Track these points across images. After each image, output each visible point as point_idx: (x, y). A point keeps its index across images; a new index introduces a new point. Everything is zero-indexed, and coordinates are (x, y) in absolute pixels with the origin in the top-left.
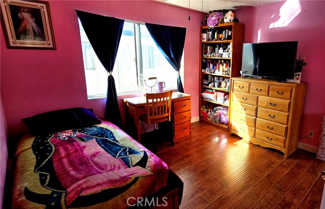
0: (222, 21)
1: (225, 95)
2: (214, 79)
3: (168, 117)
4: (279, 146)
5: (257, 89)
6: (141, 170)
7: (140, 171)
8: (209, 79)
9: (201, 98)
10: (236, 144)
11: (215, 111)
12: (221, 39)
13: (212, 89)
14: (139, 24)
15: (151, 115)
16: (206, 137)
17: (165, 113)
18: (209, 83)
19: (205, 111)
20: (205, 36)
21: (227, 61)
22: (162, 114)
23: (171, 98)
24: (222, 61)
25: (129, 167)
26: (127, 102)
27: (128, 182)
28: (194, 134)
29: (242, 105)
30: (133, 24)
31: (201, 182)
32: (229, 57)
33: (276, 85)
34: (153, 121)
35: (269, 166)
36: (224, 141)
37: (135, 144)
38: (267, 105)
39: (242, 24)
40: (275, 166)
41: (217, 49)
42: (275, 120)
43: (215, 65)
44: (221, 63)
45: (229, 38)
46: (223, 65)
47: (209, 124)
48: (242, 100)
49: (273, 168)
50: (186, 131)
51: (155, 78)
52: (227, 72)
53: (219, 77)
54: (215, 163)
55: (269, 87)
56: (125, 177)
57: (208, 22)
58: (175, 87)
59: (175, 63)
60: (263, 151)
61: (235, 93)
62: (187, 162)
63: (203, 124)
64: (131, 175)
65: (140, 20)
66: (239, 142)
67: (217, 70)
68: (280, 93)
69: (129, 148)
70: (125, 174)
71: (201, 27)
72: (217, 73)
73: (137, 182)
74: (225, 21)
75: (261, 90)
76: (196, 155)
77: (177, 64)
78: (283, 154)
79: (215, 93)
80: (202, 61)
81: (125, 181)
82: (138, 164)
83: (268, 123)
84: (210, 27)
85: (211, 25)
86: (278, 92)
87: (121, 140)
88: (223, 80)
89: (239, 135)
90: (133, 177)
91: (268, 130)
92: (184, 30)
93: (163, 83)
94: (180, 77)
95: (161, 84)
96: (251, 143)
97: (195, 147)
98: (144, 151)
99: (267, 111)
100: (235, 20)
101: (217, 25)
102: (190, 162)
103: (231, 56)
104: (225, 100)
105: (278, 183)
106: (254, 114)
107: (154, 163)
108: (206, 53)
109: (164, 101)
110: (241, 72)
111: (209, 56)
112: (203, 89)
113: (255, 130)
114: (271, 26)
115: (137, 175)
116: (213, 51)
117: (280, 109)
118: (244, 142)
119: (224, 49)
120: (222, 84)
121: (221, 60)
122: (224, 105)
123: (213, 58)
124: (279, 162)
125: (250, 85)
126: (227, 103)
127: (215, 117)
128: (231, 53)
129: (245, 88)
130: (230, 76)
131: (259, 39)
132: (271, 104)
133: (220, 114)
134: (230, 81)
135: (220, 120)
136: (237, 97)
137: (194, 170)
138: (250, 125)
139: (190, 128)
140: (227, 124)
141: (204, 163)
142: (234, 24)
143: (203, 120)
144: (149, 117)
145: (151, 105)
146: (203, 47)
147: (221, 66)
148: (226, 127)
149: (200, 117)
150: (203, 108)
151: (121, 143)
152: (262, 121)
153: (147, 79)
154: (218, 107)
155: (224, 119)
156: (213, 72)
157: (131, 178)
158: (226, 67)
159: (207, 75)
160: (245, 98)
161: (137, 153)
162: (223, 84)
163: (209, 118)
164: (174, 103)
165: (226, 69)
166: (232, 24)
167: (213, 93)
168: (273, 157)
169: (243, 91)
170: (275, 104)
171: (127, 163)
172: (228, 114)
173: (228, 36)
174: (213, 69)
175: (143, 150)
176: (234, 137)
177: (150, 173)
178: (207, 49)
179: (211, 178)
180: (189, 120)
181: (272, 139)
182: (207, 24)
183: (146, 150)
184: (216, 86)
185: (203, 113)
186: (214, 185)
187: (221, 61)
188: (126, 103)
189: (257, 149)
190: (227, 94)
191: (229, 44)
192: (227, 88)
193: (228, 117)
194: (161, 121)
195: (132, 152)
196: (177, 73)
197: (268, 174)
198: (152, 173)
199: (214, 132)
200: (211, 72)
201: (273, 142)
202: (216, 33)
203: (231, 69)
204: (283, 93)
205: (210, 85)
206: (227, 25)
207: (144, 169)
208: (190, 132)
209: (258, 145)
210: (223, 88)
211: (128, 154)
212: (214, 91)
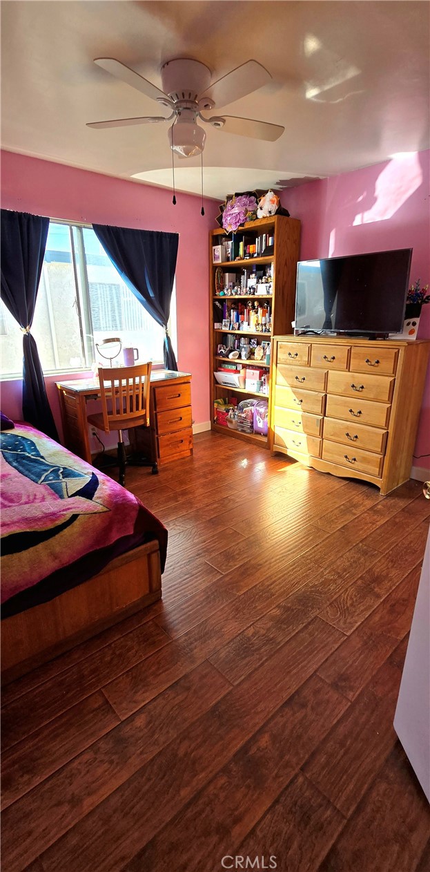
0: (254, 217)
1: (261, 376)
2: (239, 342)
3: (144, 417)
4: (369, 473)
5: (325, 357)
6: (84, 503)
7: (82, 504)
8: (230, 344)
9: (214, 382)
10: (284, 472)
11: (241, 409)
12: (251, 256)
13: (235, 364)
14: (80, 228)
15: (110, 413)
16: (224, 460)
17: (137, 409)
18: (231, 351)
19: (222, 409)
20: (218, 250)
21: (264, 302)
22: (131, 410)
23: (149, 379)
24: (256, 304)
25: (61, 497)
26: (63, 388)
27: (59, 522)
28: (198, 453)
29: (294, 392)
30: (69, 227)
31: (207, 539)
32: (268, 292)
33: (364, 346)
34: (115, 425)
35: (346, 510)
36: (261, 466)
37: (75, 462)
38: (345, 390)
39: (295, 220)
40: (358, 512)
41: (243, 278)
42: (360, 419)
43: (240, 313)
44: (254, 307)
45: (269, 251)
46: (257, 313)
47: (232, 434)
48: (296, 383)
49: (355, 514)
50: (181, 448)
51: (118, 340)
52: (265, 324)
53: (249, 337)
54: (236, 505)
55: (349, 351)
56: (54, 514)
57: (224, 220)
58: (160, 359)
59: (159, 308)
60: (337, 485)
61: (281, 369)
62: (183, 504)
63: (218, 435)
64: (64, 510)
65: (81, 219)
66: (290, 469)
67: (245, 323)
68: (373, 363)
69: (64, 468)
70: (52, 510)
71: (211, 232)
72: (246, 329)
73: (76, 523)
74: (260, 214)
75: (334, 358)
76: (200, 491)
77: (162, 313)
78: (378, 489)
79: (242, 371)
80: (214, 305)
81: (53, 521)
82: (79, 493)
83: (347, 428)
84: (229, 229)
85: (230, 227)
86: (368, 361)
87: (50, 456)
88: (258, 344)
89: (290, 453)
90: (69, 515)
91: (347, 440)
92: (174, 238)
93: (135, 351)
94: (168, 338)
95: (129, 352)
96: (312, 469)
97: (199, 477)
98: (93, 474)
99: (346, 402)
100: (281, 212)
101: (242, 225)
102: (189, 504)
103: (272, 291)
104: (262, 384)
105: (361, 542)
106: (318, 409)
107: (109, 492)
108: (222, 288)
109: (135, 387)
110: (293, 324)
111: (228, 293)
112: (218, 363)
113: (321, 443)
114: (357, 221)
115: (75, 511)
116: (237, 282)
117: (372, 396)
118: (299, 468)
119: (259, 278)
120: (256, 351)
121: (253, 300)
122: (260, 394)
123: (237, 297)
124: (369, 503)
125: (310, 349)
126: (265, 392)
127: (242, 421)
128: (273, 284)
129: (301, 357)
130: (271, 334)
131: (333, 249)
132: (353, 386)
133: (252, 414)
134: (271, 343)
135: (252, 427)
136: (286, 376)
137: (196, 517)
138: (311, 432)
139: (190, 442)
140: (265, 435)
141: (215, 505)
142: (279, 220)
143: (219, 428)
144: (107, 418)
145: (110, 394)
146: (218, 274)
147: (252, 313)
148: (265, 440)
149: (213, 421)
150: (218, 403)
151: (49, 461)
152: (335, 423)
153: (101, 342)
154: (248, 401)
155: (260, 425)
156: (236, 327)
157: (64, 515)
158: (264, 315)
159: (225, 334)
160: (300, 378)
161: (79, 475)
162: (258, 352)
163: (231, 422)
164: (157, 390)
165: (262, 320)
166: (274, 220)
167: (237, 372)
168: (357, 495)
169: (298, 363)
170: (362, 387)
171: (58, 492)
172: (268, 414)
173: (267, 247)
174: (238, 321)
175: (91, 471)
176: (281, 458)
177: (100, 508)
178: (223, 279)
179: (228, 531)
180: (188, 424)
181: (355, 460)
182: (222, 225)
183: (97, 471)
184: (243, 357)
185: (218, 413)
186: (234, 544)
187: (253, 305)
188: (61, 391)
189: (324, 481)
190: (264, 371)
191: (269, 265)
192: (265, 361)
193: (267, 419)
194: (132, 425)
195: (68, 473)
196: (161, 329)
197: (342, 525)
198: (105, 509)
199: (239, 451)
200: (233, 329)
201: (357, 465)
202: (241, 244)
203: (272, 318)
204: (378, 362)
205: (231, 356)
206: (264, 222)
207: (89, 501)
208: (191, 450)
209: (329, 474)
210: (258, 359)
211: (61, 477)
212: (240, 367)
